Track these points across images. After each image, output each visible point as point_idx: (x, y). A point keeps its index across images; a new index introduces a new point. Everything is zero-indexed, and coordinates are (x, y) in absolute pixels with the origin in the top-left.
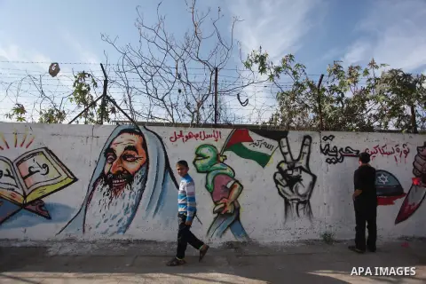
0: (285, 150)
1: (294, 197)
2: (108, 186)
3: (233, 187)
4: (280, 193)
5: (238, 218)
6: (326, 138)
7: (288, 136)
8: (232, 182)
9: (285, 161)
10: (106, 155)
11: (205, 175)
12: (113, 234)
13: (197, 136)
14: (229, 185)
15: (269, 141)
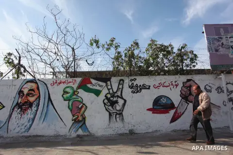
0: (109, 87)
1: (114, 111)
2: (20, 109)
3: (82, 107)
4: (106, 109)
5: (84, 123)
6: (132, 80)
7: (111, 80)
8: (82, 104)
9: (109, 93)
10: (19, 94)
11: (68, 102)
12: (22, 133)
13: (64, 82)
14: (80, 106)
15: (101, 83)
